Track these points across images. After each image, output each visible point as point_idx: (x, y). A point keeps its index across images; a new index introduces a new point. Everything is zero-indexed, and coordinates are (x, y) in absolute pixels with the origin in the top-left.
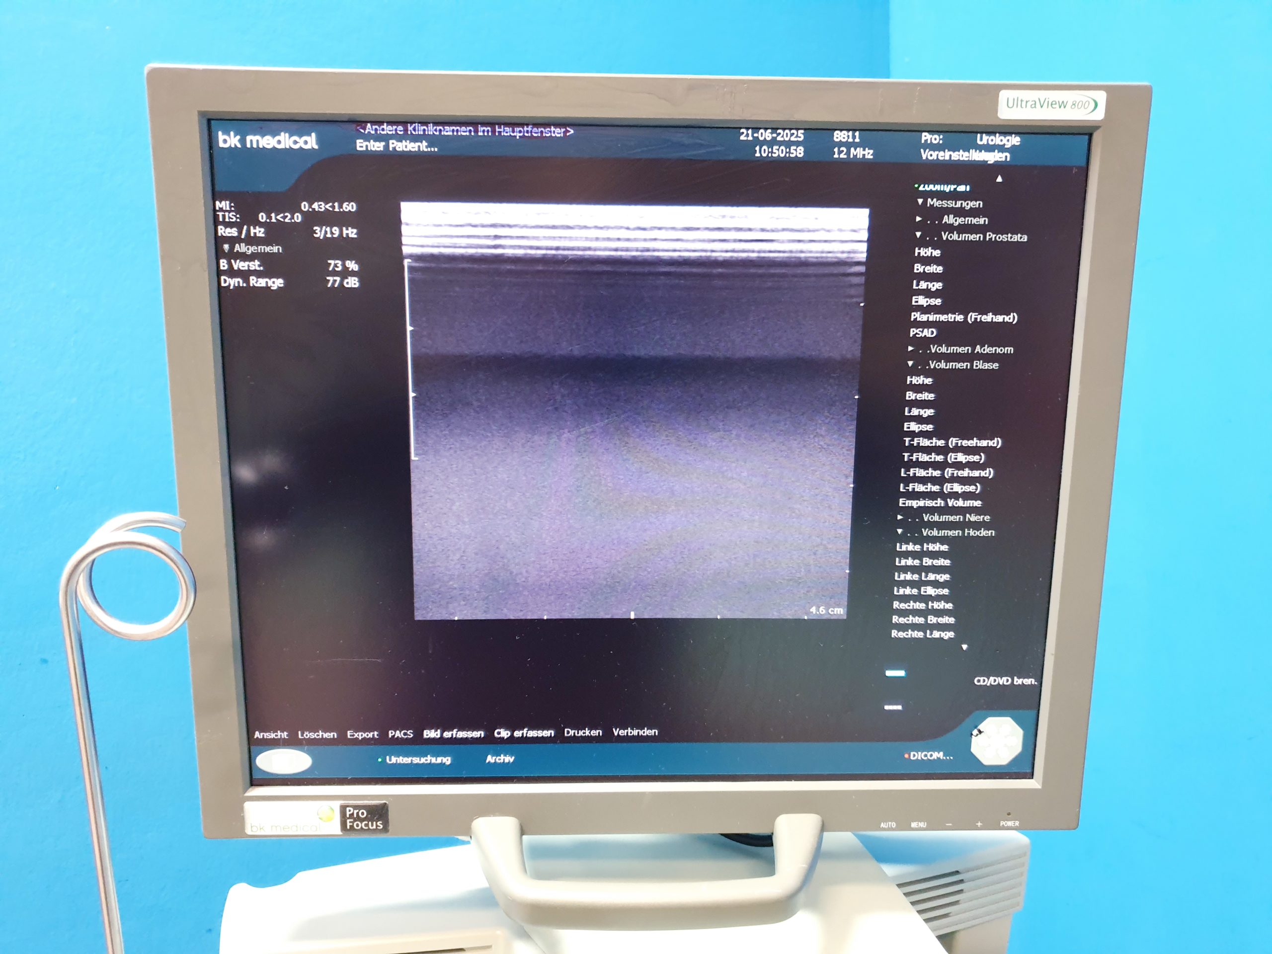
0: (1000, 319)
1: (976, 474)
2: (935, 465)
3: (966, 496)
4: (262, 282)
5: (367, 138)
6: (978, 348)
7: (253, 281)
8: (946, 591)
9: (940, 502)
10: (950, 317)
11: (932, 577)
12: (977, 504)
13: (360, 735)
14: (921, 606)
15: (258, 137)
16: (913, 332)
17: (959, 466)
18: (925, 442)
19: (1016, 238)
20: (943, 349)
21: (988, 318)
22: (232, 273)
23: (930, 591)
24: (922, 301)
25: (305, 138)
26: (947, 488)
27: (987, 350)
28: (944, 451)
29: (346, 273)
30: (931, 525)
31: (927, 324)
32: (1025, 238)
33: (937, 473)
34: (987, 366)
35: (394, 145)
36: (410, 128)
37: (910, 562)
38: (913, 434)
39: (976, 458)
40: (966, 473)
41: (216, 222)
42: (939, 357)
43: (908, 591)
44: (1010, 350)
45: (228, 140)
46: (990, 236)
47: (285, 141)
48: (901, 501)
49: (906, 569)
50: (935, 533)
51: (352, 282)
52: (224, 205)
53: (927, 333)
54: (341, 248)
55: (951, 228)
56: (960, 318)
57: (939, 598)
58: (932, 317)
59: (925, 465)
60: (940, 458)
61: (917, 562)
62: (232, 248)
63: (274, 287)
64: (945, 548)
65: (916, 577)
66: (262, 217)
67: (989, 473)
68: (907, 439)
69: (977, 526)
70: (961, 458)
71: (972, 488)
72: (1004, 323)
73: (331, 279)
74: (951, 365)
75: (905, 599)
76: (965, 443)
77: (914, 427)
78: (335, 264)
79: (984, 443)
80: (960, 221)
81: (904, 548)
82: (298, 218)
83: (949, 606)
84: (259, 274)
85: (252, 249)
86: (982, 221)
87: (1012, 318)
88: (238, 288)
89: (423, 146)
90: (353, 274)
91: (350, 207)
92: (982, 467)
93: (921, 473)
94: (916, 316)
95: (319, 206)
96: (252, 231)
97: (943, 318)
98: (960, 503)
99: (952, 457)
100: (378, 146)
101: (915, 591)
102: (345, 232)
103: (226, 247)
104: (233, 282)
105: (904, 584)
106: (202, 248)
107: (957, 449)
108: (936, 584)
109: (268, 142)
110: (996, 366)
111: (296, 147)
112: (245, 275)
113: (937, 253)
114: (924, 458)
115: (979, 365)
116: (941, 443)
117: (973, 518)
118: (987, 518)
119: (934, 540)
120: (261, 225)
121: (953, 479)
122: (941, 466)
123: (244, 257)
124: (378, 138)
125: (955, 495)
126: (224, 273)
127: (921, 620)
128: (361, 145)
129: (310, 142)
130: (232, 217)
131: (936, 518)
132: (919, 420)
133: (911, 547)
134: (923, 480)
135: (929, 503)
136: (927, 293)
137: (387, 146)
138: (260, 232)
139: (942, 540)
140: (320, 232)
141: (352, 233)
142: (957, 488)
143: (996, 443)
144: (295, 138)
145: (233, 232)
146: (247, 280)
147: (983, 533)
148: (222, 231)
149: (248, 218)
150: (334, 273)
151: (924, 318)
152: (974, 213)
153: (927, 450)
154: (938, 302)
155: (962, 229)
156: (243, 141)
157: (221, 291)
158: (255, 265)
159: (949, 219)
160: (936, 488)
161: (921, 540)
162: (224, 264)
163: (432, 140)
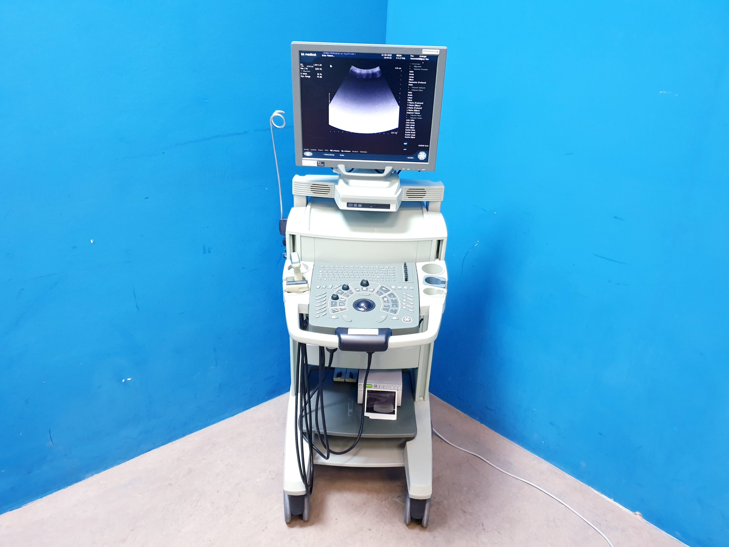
0: (423, 83)
1: (419, 108)
2: (412, 107)
3: (417, 112)
4: (307, 77)
5: (324, 54)
6: (419, 88)
7: (306, 76)
8: (414, 128)
9: (413, 113)
10: (415, 82)
11: (412, 125)
12: (419, 113)
13: (320, 150)
14: (410, 130)
15: (307, 54)
16: (409, 85)
17: (416, 107)
18: (411, 103)
19: (426, 70)
20: (414, 88)
21: (421, 83)
22: (302, 75)
23: (411, 128)
24: (410, 80)
25: (314, 54)
26: (414, 110)
27: (421, 88)
28: (414, 104)
29: (320, 75)
30: (412, 117)
31: (411, 83)
32: (427, 70)
33: (413, 108)
34: (421, 91)
35: (328, 55)
36: (330, 53)
37: (408, 123)
38: (409, 102)
39: (419, 106)
40: (417, 108)
41: (300, 67)
42: (413, 89)
43: (408, 128)
44: (425, 88)
45: (303, 54)
46: (422, 69)
47: (311, 55)
48: (407, 112)
49: (407, 124)
50: (412, 118)
51: (321, 77)
52: (302, 64)
53: (412, 85)
54: (319, 71)
55: (415, 68)
56: (417, 83)
57: (413, 129)
58: (412, 82)
59: (411, 107)
60: (413, 106)
61: (409, 123)
62: (303, 71)
63: (309, 77)
64: (414, 121)
65: (409, 125)
66: (307, 66)
67: (421, 108)
68: (408, 102)
69: (419, 117)
70: (417, 106)
71: (418, 111)
72: (424, 84)
73: (317, 76)
74: (415, 90)
75: (407, 129)
76: (418, 103)
77: (409, 100)
78: (318, 74)
79: (420, 103)
80: (417, 67)
81: (407, 120)
82: (313, 67)
83: (414, 130)
84: (306, 75)
85: (306, 71)
86: (420, 67)
87: (425, 83)
88: (303, 77)
89: (332, 56)
90: (321, 76)
91: (321, 65)
92: (420, 107)
93: (410, 108)
94: (409, 82)
95: (316, 65)
96: (306, 68)
97: (414, 82)
98: (416, 113)
99: (415, 106)
100: (325, 56)
101: (409, 128)
102: (320, 69)
103: (302, 71)
104: (303, 76)
105: (407, 126)
106: (298, 71)
107: (416, 104)
108: (412, 127)
109: (308, 55)
110: (422, 91)
111: (313, 55)
112: (304, 75)
113: (413, 72)
114: (411, 105)
115: (420, 90)
116: (413, 103)
117: (419, 116)
118: (421, 116)
119: (412, 119)
120: (307, 68)
121: (415, 109)
122: (414, 107)
123: (304, 73)
124: (325, 54)
125: (416, 112)
126: (301, 75)
127: (410, 133)
128: (323, 55)
129: (315, 55)
130: (303, 66)
131: (412, 115)
132: (410, 99)
133: (408, 120)
134: (411, 109)
135: (412, 113)
136: (411, 78)
137: (327, 56)
138: (307, 69)
139: (414, 119)
140: (316, 69)
141: (321, 69)
142: (416, 111)
143: (422, 103)
144: (313, 54)
145: (303, 69)
146: (305, 76)
147: (420, 118)
148: (301, 68)
149: (305, 66)
150: (318, 75)
151: (411, 82)
152: (419, 65)
153: (411, 104)
154: (413, 80)
155: (417, 68)
156: (305, 54)
157: (301, 78)
158: (306, 74)
159: (415, 66)
160: (413, 111)
161: (410, 119)
162: (301, 74)
163: (333, 55)
